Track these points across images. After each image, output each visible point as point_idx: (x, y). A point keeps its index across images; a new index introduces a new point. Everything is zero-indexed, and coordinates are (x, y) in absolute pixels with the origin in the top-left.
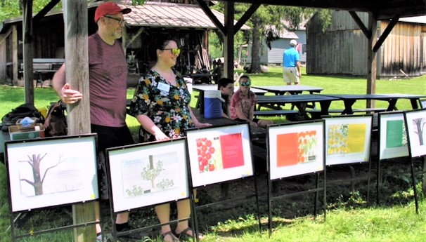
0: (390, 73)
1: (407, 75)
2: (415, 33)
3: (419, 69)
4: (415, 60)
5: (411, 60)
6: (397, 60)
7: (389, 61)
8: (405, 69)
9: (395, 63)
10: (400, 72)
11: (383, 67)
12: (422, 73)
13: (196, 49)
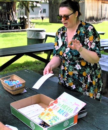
0: (89, 22)
1: (96, 22)
2: (99, 3)
3: (100, 19)
4: (99, 15)
5: (97, 16)
6: (92, 16)
7: (89, 16)
8: (95, 19)
9: (91, 17)
10: (93, 21)
11: (86, 19)
12: (102, 21)
13: (10, 12)
